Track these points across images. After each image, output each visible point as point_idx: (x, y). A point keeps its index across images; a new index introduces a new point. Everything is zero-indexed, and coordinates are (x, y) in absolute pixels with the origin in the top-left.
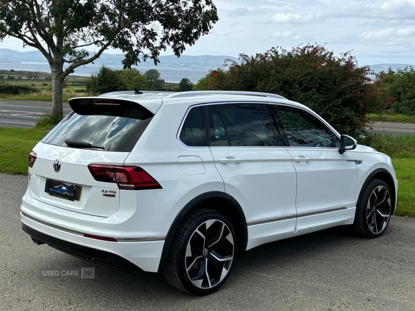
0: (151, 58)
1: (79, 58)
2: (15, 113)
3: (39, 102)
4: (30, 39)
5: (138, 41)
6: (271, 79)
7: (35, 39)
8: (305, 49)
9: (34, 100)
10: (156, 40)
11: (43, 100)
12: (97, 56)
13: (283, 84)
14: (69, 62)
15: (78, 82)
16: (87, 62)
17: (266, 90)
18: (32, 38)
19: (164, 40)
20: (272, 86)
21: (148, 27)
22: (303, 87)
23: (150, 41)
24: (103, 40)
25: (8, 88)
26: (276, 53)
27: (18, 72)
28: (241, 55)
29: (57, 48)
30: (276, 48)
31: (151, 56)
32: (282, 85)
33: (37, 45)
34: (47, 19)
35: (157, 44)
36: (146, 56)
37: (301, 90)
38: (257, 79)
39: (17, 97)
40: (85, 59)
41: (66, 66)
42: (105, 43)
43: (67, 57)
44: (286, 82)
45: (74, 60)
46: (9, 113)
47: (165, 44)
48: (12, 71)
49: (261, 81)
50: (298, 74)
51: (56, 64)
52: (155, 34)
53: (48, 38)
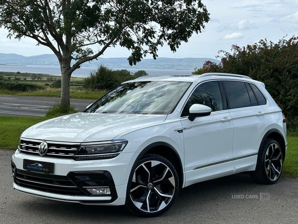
0: (151, 53)
1: (85, 56)
2: (24, 106)
3: (45, 97)
4: (42, 39)
5: (138, 39)
6: (262, 67)
7: (47, 39)
8: (290, 40)
9: (40, 96)
10: (154, 37)
11: (48, 96)
12: (101, 53)
13: (274, 71)
14: (76, 59)
15: (75, 82)
16: (91, 59)
17: (257, 77)
18: (44, 38)
19: (161, 37)
20: (263, 74)
21: (147, 27)
22: (292, 74)
23: (149, 38)
24: (106, 40)
25: (17, 86)
26: (265, 44)
27: (23, 73)
28: (234, 46)
29: (66, 46)
30: (264, 40)
31: (150, 51)
32: (272, 73)
33: (49, 44)
34: (58, 22)
35: (154, 41)
36: (146, 52)
37: (290, 77)
38: (248, 67)
39: (25, 93)
40: (90, 56)
41: (73, 62)
42: (107, 42)
43: (75, 54)
44: (276, 70)
45: (80, 58)
46: (20, 106)
47: (162, 40)
48: (18, 73)
49: (253, 70)
50: (287, 63)
51: (65, 60)
52: (154, 32)
53: (58, 38)
